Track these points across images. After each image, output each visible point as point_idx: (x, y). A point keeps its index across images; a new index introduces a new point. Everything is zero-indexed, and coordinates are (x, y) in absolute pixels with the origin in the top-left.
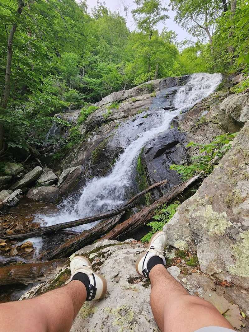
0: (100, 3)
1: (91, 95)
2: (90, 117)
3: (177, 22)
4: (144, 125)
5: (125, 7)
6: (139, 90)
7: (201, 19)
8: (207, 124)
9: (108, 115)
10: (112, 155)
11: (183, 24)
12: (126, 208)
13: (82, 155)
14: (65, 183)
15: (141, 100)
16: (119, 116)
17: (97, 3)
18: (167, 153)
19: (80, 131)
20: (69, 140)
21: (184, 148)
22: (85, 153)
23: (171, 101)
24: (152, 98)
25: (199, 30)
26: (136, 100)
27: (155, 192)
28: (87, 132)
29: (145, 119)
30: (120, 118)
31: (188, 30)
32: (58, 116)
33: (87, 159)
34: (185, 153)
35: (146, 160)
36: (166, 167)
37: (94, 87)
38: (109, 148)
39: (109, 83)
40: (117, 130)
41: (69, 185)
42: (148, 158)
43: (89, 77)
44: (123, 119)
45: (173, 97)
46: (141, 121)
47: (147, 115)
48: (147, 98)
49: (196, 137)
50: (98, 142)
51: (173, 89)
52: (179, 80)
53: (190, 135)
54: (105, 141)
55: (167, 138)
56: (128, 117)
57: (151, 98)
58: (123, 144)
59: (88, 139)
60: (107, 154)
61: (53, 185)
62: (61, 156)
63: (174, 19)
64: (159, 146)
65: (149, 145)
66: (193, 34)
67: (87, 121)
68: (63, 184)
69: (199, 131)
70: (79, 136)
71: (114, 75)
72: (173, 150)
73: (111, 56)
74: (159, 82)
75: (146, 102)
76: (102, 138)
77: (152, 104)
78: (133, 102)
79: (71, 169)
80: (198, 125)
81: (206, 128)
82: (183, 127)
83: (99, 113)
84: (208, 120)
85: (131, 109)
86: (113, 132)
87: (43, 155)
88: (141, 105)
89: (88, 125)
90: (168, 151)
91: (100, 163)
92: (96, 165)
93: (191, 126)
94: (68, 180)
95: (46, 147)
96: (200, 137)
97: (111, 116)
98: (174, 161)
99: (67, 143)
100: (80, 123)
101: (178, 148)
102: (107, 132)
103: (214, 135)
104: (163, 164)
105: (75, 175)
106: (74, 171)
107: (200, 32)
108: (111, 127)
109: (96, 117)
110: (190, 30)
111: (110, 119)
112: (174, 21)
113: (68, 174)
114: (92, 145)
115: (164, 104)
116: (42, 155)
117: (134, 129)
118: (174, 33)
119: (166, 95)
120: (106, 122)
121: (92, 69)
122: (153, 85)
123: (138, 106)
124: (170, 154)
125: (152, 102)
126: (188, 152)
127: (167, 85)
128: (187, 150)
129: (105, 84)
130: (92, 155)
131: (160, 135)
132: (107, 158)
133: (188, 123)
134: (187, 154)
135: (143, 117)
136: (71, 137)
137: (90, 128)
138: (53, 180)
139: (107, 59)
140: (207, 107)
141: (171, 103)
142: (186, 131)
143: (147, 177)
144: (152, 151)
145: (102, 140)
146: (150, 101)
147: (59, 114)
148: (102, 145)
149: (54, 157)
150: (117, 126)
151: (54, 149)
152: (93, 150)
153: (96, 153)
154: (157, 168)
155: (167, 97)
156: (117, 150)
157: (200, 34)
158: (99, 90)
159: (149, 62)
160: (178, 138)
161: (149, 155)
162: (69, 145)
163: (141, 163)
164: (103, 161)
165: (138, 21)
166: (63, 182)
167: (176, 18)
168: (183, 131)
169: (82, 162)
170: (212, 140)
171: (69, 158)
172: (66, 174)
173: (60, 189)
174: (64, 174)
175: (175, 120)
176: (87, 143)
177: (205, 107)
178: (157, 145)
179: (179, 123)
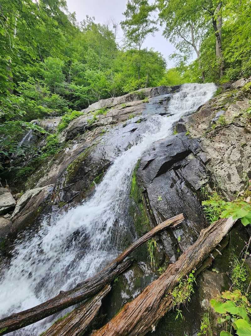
0: (89, 18)
1: (78, 102)
2: (72, 123)
3: (165, 36)
4: (137, 132)
5: (114, 25)
6: (129, 98)
7: (188, 36)
8: (228, 127)
9: (93, 121)
10: (94, 171)
11: (171, 39)
12: (113, 275)
13: (55, 169)
14: (22, 213)
15: (132, 106)
16: (107, 122)
17: (86, 18)
18: (176, 169)
19: (59, 140)
20: (45, 151)
21: (201, 160)
22: (59, 167)
23: (165, 107)
24: (145, 104)
25: (186, 46)
26: (127, 106)
27: (164, 237)
28: (67, 140)
29: (138, 124)
30: (107, 124)
31: (176, 46)
32: (34, 122)
33: (60, 176)
34: (204, 168)
35: (145, 179)
36: (177, 191)
37: (81, 94)
38: (90, 160)
39: (97, 90)
40: (103, 137)
41: (26, 218)
42: (148, 176)
43: (76, 84)
44: (112, 125)
45: (167, 104)
46: (133, 127)
47: (141, 119)
48: (139, 104)
49: (216, 145)
50: (77, 153)
51: (167, 95)
52: (171, 89)
53: (207, 142)
54: (87, 151)
55: (172, 146)
56: (117, 123)
57: (143, 104)
58: (110, 156)
59: (67, 149)
60: (87, 169)
61: (5, 216)
62: (30, 171)
63: (162, 34)
64: (164, 157)
65: (148, 156)
66: (180, 50)
67: (68, 128)
68: (19, 214)
69: (219, 137)
70: (57, 145)
71: (103, 83)
72: (183, 163)
73: (100, 66)
74: (150, 90)
75: (138, 107)
76: (83, 147)
77: (145, 110)
78: (124, 108)
79: (35, 191)
80: (216, 128)
81: (227, 132)
82: (194, 132)
83: (83, 119)
84: (228, 121)
85: (121, 114)
86: (98, 139)
87: (7, 169)
88: (133, 110)
89: (68, 132)
90: (176, 165)
91: (77, 182)
92: (71, 184)
93: (205, 129)
94: (27, 209)
95: (14, 159)
96: (222, 145)
97: (97, 122)
98: (188, 181)
99: (39, 153)
100: (61, 130)
101: (191, 160)
102: (90, 140)
103: (243, 141)
104: (172, 186)
105: (37, 201)
106: (38, 194)
107: (187, 48)
108: (96, 134)
109: (79, 123)
110: (178, 46)
111: (96, 124)
112: (162, 35)
113: (29, 199)
114: (69, 156)
115: (158, 109)
116: (5, 169)
117: (125, 136)
118: (160, 54)
119: (159, 101)
120: (90, 128)
121: (80, 76)
122: (144, 93)
123: (129, 111)
124: (179, 170)
125: (144, 107)
126: (208, 167)
127: (158, 93)
128: (205, 164)
129: (93, 91)
130: (67, 169)
131: (163, 142)
132: (87, 175)
133: (200, 127)
134: (207, 170)
135: (136, 122)
136: (47, 147)
137: (71, 136)
138: (6, 208)
139: (95, 68)
140: (221, 107)
141: (166, 109)
142: (198, 136)
143: (148, 207)
144: (153, 165)
145: (83, 150)
146: (142, 107)
147: (36, 120)
148: (82, 156)
149: (21, 172)
150: (104, 132)
151: (24, 162)
152: (70, 163)
153: (73, 167)
154: (164, 193)
155: (161, 103)
156: (101, 163)
157: (187, 50)
158: (86, 97)
159: (139, 72)
160: (189, 146)
161: (149, 172)
162: (44, 156)
163: (137, 184)
164: (82, 178)
165: (127, 32)
166: (19, 212)
167: (165, 32)
168: (195, 137)
169: (53, 180)
170: (242, 149)
171: (39, 173)
172: (26, 199)
173: (13, 222)
174: (23, 198)
175: (180, 123)
176: (64, 154)
177: (217, 107)
178: (161, 156)
179: (187, 127)
